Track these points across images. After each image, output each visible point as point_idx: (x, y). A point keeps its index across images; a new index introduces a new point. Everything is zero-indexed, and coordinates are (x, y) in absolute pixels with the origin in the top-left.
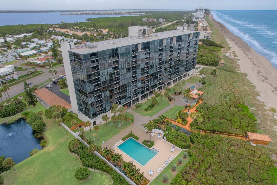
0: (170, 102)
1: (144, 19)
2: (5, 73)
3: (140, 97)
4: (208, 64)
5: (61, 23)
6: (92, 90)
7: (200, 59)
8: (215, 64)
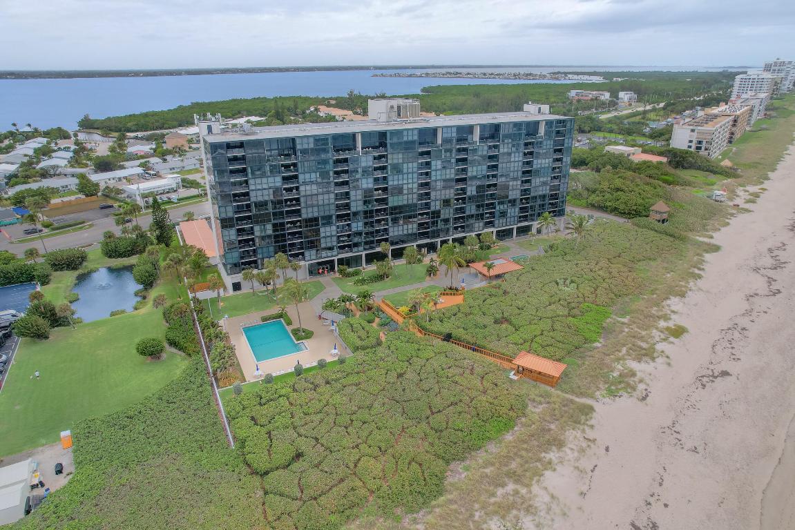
0: (428, 278)
1: (573, 93)
2: (160, 189)
3: (363, 255)
5: (348, 94)
6: (230, 214)
8: (644, 213)
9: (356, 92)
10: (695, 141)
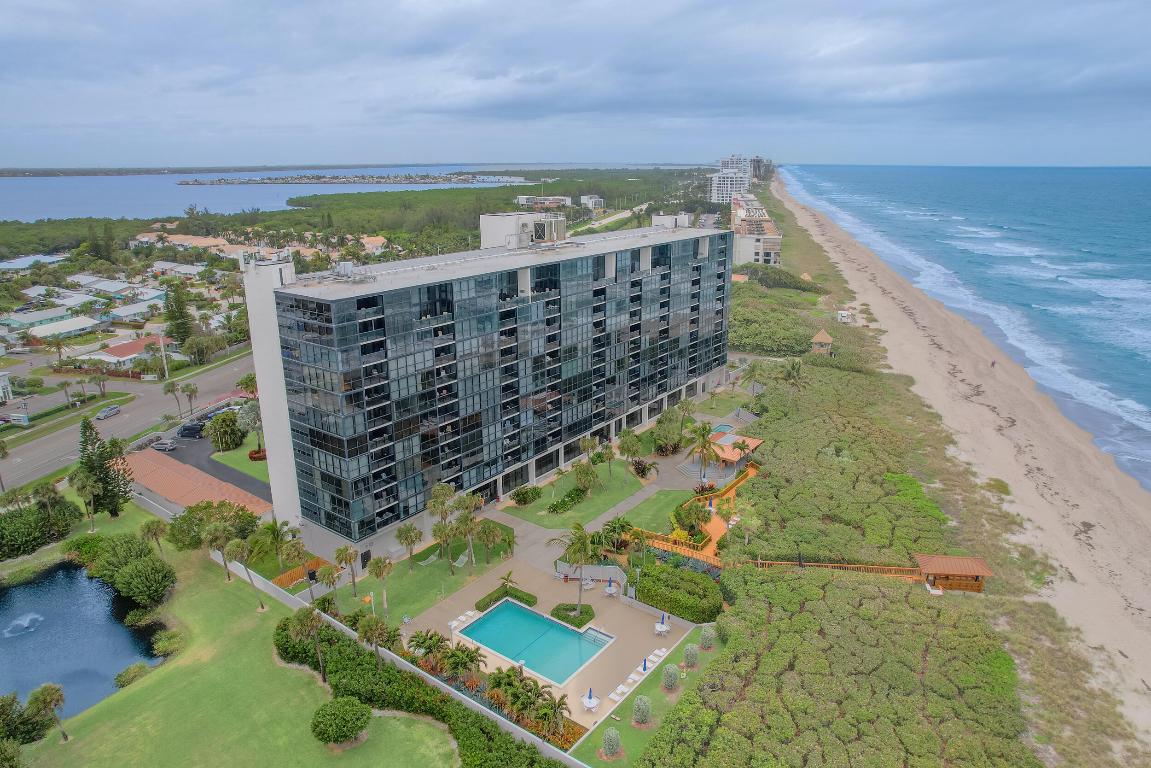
0: (642, 481)
3: (532, 463)
4: (772, 350)
5: (187, 213)
6: (361, 429)
7: (741, 331)
8: (798, 348)
9: (200, 209)
10: (761, 254)
